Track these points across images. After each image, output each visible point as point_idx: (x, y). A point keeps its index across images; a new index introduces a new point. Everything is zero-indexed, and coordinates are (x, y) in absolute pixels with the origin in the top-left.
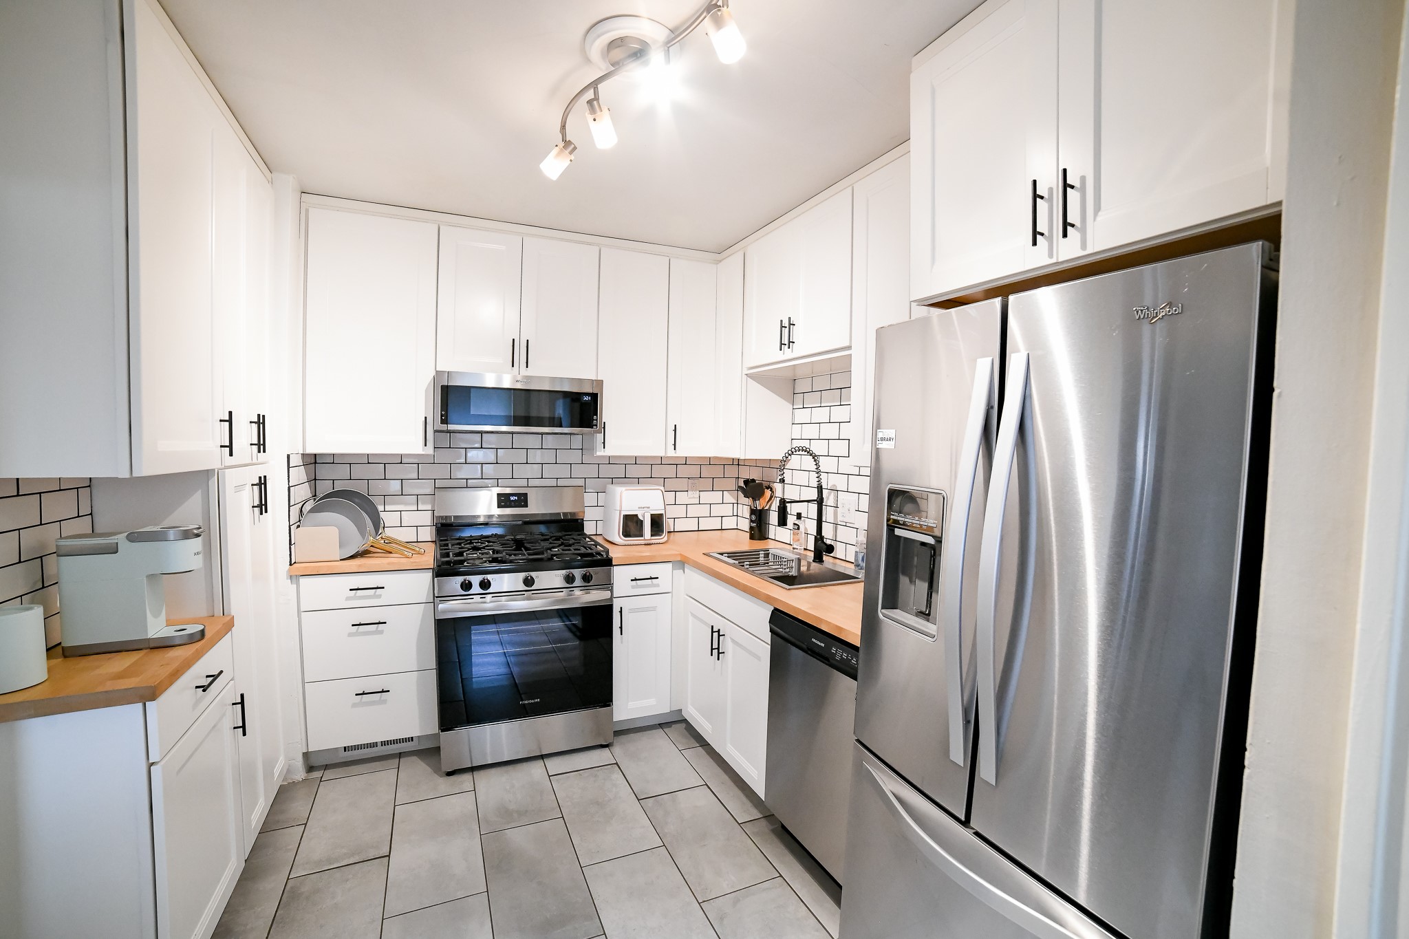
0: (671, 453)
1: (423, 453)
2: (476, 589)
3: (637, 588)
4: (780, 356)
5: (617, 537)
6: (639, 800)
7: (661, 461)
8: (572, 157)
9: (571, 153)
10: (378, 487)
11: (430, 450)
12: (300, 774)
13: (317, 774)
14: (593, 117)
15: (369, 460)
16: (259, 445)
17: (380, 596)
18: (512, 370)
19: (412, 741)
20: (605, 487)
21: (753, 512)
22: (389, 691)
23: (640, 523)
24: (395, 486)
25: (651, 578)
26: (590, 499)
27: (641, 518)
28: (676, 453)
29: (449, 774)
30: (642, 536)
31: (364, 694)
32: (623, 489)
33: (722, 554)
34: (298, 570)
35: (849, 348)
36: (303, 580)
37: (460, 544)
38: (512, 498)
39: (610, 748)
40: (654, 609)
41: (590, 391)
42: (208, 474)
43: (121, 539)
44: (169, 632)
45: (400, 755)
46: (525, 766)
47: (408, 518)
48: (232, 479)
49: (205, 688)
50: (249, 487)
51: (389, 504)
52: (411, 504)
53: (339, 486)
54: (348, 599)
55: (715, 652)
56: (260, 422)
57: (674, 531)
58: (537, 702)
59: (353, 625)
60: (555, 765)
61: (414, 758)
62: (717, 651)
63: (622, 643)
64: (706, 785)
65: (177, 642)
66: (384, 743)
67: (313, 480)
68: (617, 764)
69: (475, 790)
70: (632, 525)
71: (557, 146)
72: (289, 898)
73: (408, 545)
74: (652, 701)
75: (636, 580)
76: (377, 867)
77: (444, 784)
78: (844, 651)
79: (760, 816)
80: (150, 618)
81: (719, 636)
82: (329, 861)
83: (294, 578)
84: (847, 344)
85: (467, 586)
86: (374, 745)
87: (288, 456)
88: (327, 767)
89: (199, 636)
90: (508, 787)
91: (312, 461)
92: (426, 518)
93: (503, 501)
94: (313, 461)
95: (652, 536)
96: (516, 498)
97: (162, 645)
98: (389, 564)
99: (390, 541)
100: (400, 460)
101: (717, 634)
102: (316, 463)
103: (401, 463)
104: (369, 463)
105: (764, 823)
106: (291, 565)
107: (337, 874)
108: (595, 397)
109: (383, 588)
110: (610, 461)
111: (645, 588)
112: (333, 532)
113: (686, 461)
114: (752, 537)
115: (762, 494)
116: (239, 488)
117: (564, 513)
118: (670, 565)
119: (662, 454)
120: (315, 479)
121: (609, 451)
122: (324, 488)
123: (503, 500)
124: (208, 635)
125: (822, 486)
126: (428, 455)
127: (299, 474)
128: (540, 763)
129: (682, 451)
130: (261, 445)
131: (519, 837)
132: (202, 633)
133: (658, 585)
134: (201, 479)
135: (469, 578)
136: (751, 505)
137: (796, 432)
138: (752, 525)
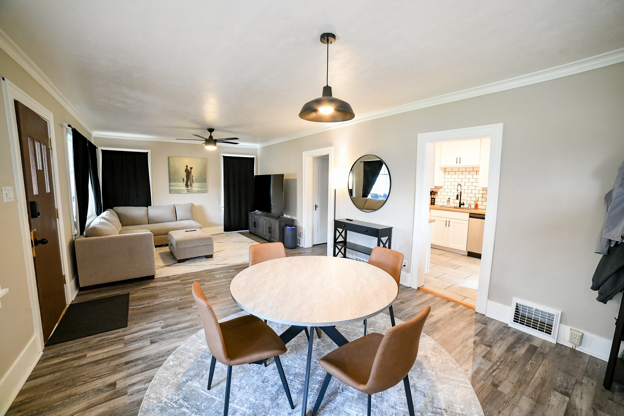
55: (448, 225)
114: (432, 204)
115: (435, 194)
136: (432, 197)
137: (446, 180)
138: (432, 201)
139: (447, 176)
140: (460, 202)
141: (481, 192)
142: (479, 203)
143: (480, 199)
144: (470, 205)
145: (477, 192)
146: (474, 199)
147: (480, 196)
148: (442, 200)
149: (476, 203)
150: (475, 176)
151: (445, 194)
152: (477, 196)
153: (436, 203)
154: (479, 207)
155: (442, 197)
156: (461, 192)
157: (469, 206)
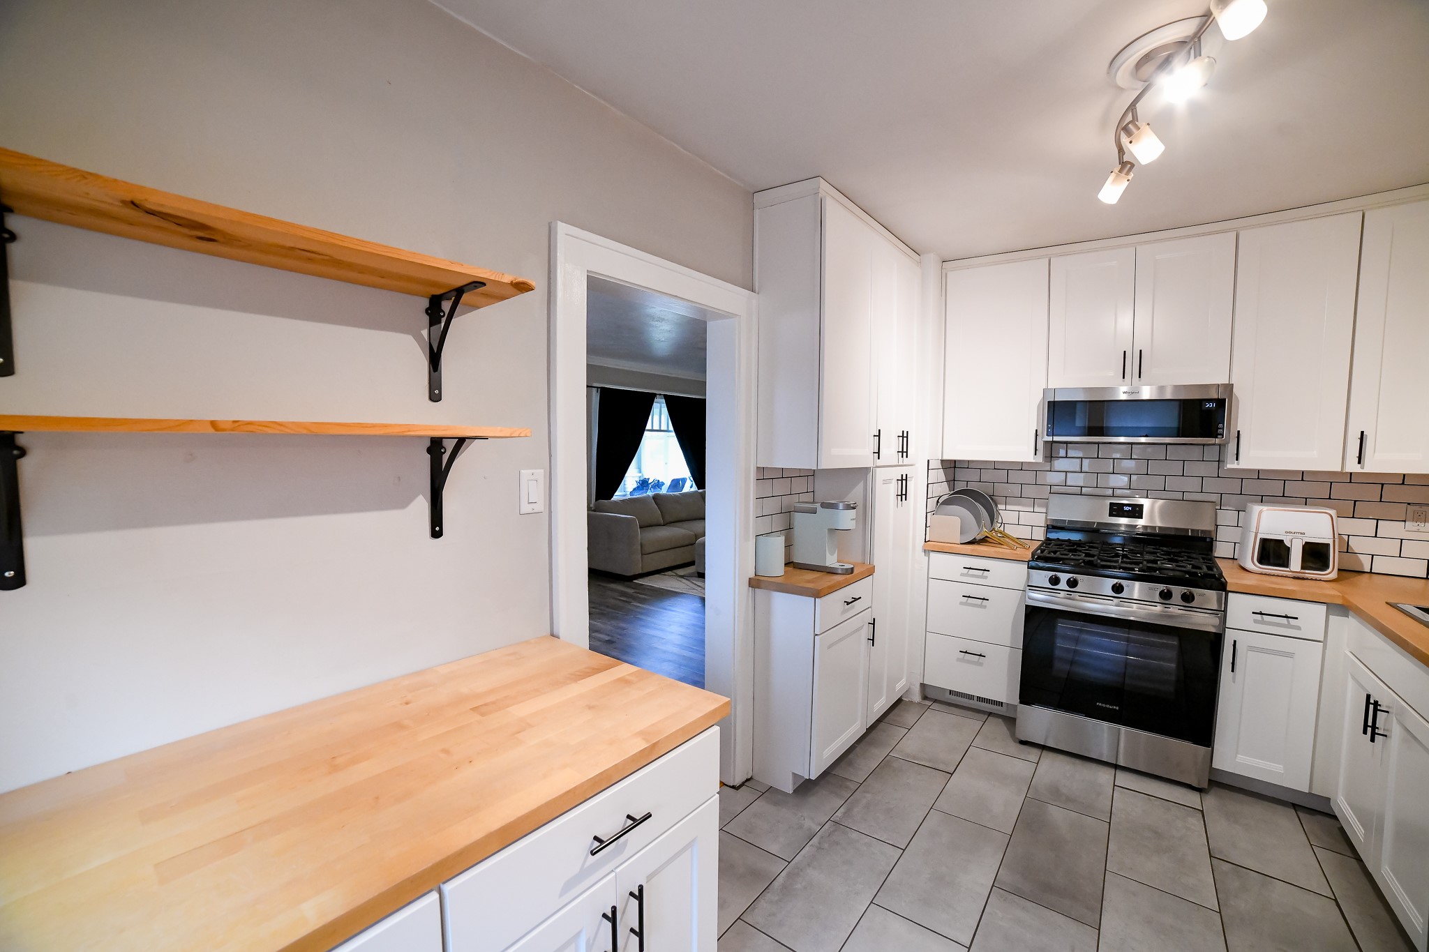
0: (1352, 466)
1: (1035, 461)
2: (1063, 585)
3: (1262, 624)
5: (1251, 563)
7: (1350, 479)
8: (1131, 176)
9: (1127, 174)
10: (1001, 489)
11: (1040, 458)
12: (917, 698)
13: (928, 703)
14: (1129, 140)
15: (995, 466)
16: (902, 452)
17: (986, 577)
18: (1123, 381)
19: (1002, 706)
20: (1245, 506)
22: (984, 657)
23: (1286, 551)
24: (1016, 490)
25: (1286, 617)
26: (1227, 517)
27: (1287, 544)
28: (1358, 468)
29: (1020, 742)
30: (1287, 566)
31: (966, 652)
32: (1266, 508)
34: (931, 548)
36: (932, 554)
37: (1061, 545)
38: (1125, 509)
39: (1203, 794)
40: (1290, 655)
41: (1215, 396)
42: (867, 470)
43: (818, 506)
44: (836, 565)
45: (990, 714)
46: (1094, 766)
47: (1027, 518)
48: (881, 475)
49: (848, 603)
50: (894, 482)
51: (1010, 504)
52: (1029, 506)
53: (972, 486)
54: (962, 575)
55: (1370, 731)
56: (904, 436)
57: (1371, 572)
58: (1115, 710)
59: (963, 596)
60: (1124, 779)
61: (1000, 720)
62: (1371, 728)
63: (1234, 682)
65: (840, 572)
66: (979, 699)
67: (951, 481)
68: (1202, 811)
69: (1037, 764)
70: (1273, 552)
71: (1112, 172)
72: (885, 764)
73: (1018, 541)
74: (1278, 768)
75: (1261, 613)
76: (942, 778)
77: (1014, 748)
80: (828, 555)
81: (1375, 710)
82: (914, 757)
83: (927, 552)
85: (1054, 581)
86: (971, 697)
87: (928, 461)
88: (935, 701)
89: (850, 571)
90: (1068, 775)
91: (951, 467)
92: (1040, 519)
93: (1115, 510)
94: (953, 466)
95: (1302, 568)
96: (1130, 509)
97: (831, 572)
98: (995, 552)
99: (1005, 536)
100: (1021, 467)
101: (1372, 707)
102: (955, 467)
103: (1020, 470)
104: (994, 469)
106: (925, 542)
107: (916, 767)
108: (1221, 403)
109: (989, 571)
110: (1260, 476)
111: (1276, 627)
112: (957, 520)
113: (1403, 481)
116: (886, 482)
117: (1192, 530)
120: (954, 480)
122: (960, 486)
124: (856, 571)
126: (1037, 463)
127: (941, 476)
128: (1112, 771)
129: (1371, 465)
130: (904, 452)
131: (1058, 815)
132: (852, 569)
133: (1299, 628)
134: (861, 474)
135: (1059, 574)
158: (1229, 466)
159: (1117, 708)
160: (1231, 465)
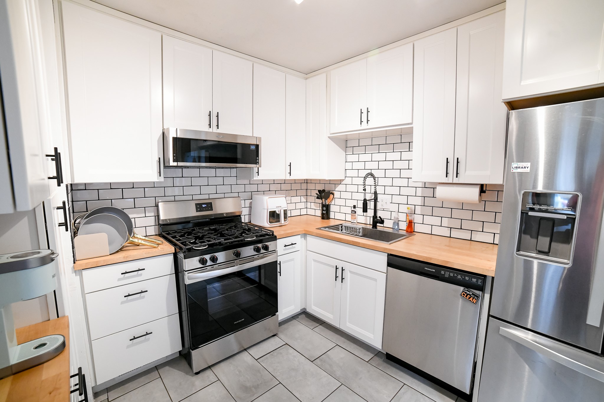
0: (288, 177)
1: (158, 181)
2: (209, 263)
3: (287, 250)
4: (359, 127)
5: (267, 224)
6: (312, 362)
7: (285, 182)
11: (162, 179)
13: (103, 398)
15: (111, 187)
17: (142, 275)
21: (323, 206)
22: (152, 333)
23: (278, 216)
25: (293, 244)
27: (278, 213)
28: (290, 177)
29: (197, 373)
30: (279, 221)
31: (135, 337)
32: (268, 197)
33: (325, 228)
34: (80, 266)
35: (411, 124)
36: (84, 272)
38: (203, 206)
39: (278, 336)
41: (255, 143)
45: (157, 368)
46: (238, 357)
51: (135, 214)
52: (142, 213)
54: (119, 280)
55: (339, 279)
58: (243, 321)
59: (125, 296)
63: (280, 280)
64: (337, 345)
68: (287, 344)
69: (219, 380)
74: (292, 307)
75: (286, 246)
77: (198, 381)
78: (450, 272)
79: (372, 355)
81: (342, 270)
83: (77, 272)
84: (411, 122)
85: (203, 262)
87: (67, 185)
88: (108, 390)
92: (151, 221)
96: (206, 206)
98: (146, 253)
101: (340, 270)
102: (72, 190)
103: (133, 188)
104: (111, 189)
105: (376, 358)
106: (74, 263)
108: (257, 146)
109: (144, 269)
110: (262, 182)
111: (290, 249)
112: (102, 236)
113: (295, 182)
114: (323, 218)
115: (329, 197)
118: (299, 236)
119: (285, 179)
120: (73, 202)
121: (260, 177)
123: (199, 207)
125: (376, 192)
128: (245, 354)
129: (292, 177)
133: (296, 247)
136: (322, 203)
137: (349, 166)
138: (324, 212)
139: (351, 158)
140: (375, 217)
141: (419, 192)
142: (417, 219)
143: (418, 210)
144: (397, 223)
145: (412, 191)
146: (404, 209)
147: (418, 201)
148: (344, 209)
149: (410, 218)
150: (405, 156)
151: (348, 195)
152: (412, 200)
153: (332, 215)
154: (418, 228)
155: (342, 202)
156: (376, 193)
157: (394, 223)
158: (255, 179)
159: (243, 319)
160: (256, 178)
